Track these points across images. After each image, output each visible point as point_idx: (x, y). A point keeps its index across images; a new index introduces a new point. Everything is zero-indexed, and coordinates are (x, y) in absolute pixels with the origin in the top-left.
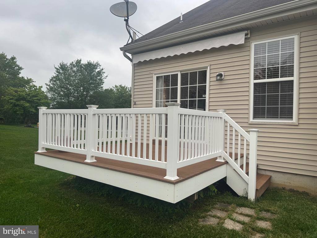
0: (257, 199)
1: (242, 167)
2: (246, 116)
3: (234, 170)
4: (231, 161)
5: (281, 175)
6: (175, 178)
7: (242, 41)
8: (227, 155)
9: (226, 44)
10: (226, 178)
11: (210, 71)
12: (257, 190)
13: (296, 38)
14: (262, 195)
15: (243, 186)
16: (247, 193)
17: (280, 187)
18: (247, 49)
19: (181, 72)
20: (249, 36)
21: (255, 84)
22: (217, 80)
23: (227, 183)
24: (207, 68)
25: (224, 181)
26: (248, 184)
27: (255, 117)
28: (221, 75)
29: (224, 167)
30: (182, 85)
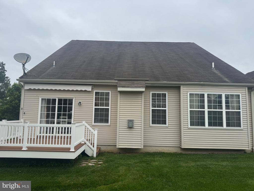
0: (97, 156)
1: (91, 144)
2: (91, 122)
3: (88, 146)
4: (87, 143)
5: (104, 146)
6: (74, 150)
7: (90, 90)
8: (86, 140)
9: (83, 90)
10: (85, 150)
11: (75, 100)
12: (97, 153)
13: (110, 92)
14: (98, 155)
15: (92, 152)
16: (93, 155)
17: (104, 151)
18: (92, 93)
19: (58, 98)
20: (93, 88)
21: (95, 108)
22: (79, 105)
23: (85, 152)
24: (73, 98)
25: (84, 152)
26: (93, 151)
27: (94, 122)
28: (80, 103)
29: (84, 146)
30: (58, 105)
